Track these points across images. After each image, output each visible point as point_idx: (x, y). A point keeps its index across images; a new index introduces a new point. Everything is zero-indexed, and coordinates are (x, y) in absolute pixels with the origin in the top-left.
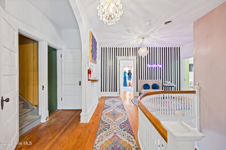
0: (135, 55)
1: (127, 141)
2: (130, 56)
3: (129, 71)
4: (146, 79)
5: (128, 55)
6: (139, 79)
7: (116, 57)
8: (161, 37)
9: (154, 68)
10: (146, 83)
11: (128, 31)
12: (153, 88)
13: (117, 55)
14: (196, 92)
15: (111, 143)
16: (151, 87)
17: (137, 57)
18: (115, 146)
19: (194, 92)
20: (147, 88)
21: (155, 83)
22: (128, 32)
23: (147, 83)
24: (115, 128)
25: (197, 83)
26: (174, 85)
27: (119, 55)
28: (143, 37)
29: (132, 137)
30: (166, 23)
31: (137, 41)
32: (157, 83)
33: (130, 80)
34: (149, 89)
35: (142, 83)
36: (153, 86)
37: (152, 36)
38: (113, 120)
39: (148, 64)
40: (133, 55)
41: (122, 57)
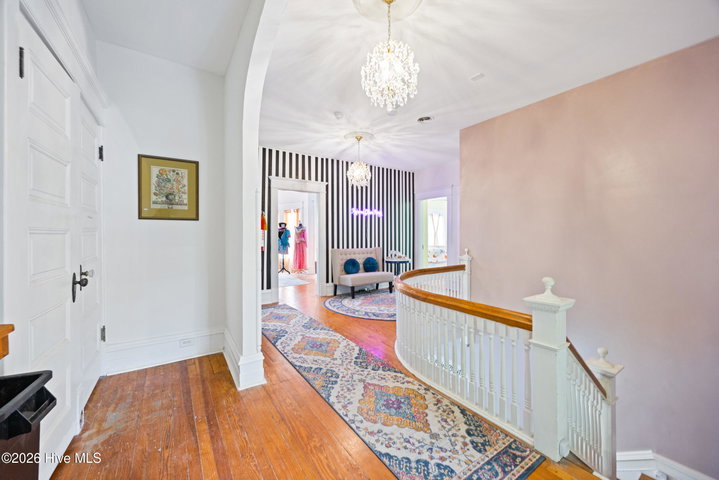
0: (322, 180)
1: (399, 385)
2: (310, 179)
3: (280, 225)
4: (348, 247)
5: (303, 178)
6: (333, 247)
7: (269, 181)
8: (396, 146)
9: (366, 217)
10: (349, 257)
11: (336, 113)
12: (367, 270)
13: (270, 174)
14: (466, 268)
15: (373, 399)
16: (361, 266)
17: (327, 186)
18: (387, 401)
19: (462, 268)
20: (354, 270)
21: (369, 256)
22: (334, 117)
23: (353, 257)
24: (350, 372)
25: (466, 250)
26: (407, 259)
27: (277, 175)
28: (359, 135)
29: (399, 375)
30: (421, 120)
31: (339, 144)
32: (373, 256)
33: (283, 253)
34: (357, 272)
35: (340, 257)
36: (365, 264)
37: (380, 139)
38: (328, 359)
39: (353, 206)
40: (317, 180)
41: (288, 182)
